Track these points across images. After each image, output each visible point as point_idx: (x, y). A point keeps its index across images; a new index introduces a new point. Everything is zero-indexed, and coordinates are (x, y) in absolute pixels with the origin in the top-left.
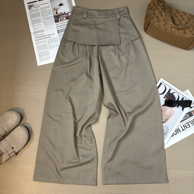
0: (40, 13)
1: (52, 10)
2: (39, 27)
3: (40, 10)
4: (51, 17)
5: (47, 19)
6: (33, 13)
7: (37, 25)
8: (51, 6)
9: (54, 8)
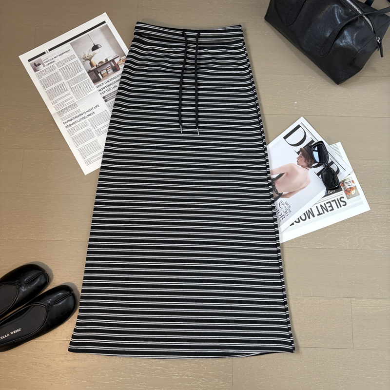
0: (60, 72)
1: (81, 62)
2: (66, 101)
3: (57, 68)
4: (83, 76)
5: (76, 81)
6: (44, 77)
7: (61, 98)
8: (76, 55)
9: (82, 56)
